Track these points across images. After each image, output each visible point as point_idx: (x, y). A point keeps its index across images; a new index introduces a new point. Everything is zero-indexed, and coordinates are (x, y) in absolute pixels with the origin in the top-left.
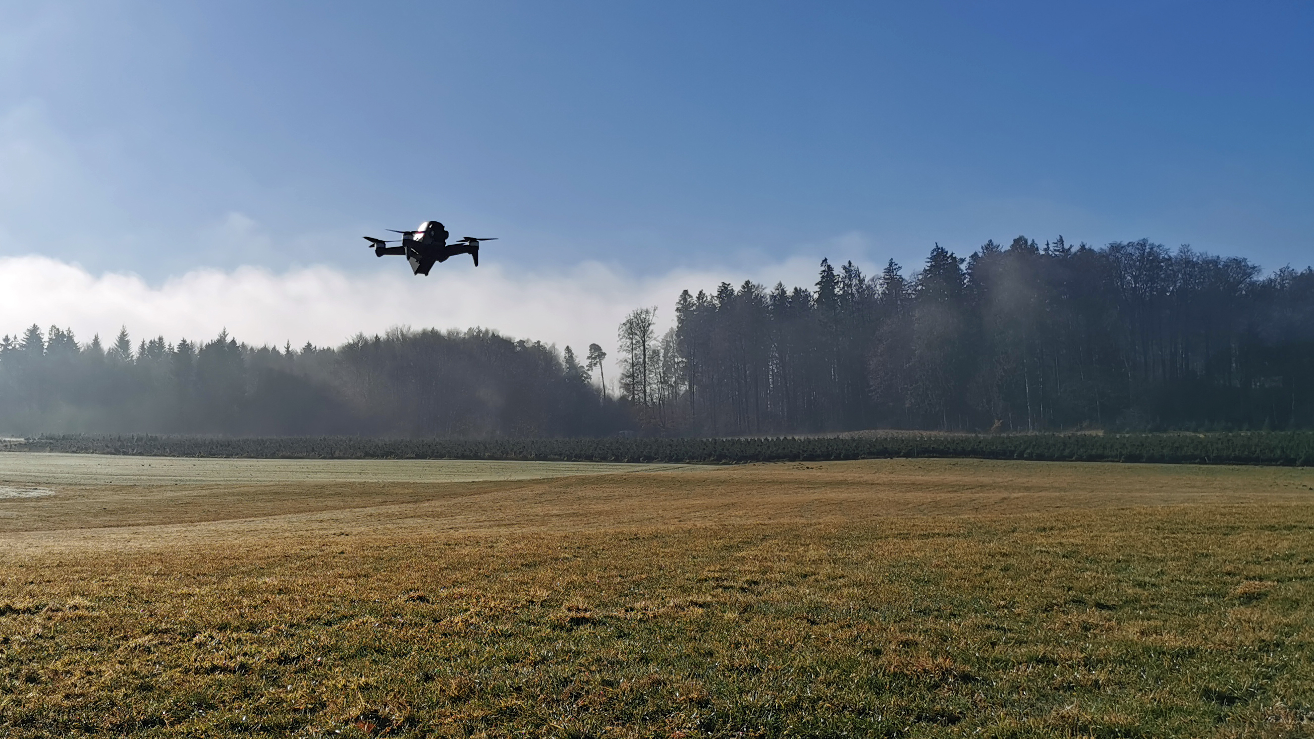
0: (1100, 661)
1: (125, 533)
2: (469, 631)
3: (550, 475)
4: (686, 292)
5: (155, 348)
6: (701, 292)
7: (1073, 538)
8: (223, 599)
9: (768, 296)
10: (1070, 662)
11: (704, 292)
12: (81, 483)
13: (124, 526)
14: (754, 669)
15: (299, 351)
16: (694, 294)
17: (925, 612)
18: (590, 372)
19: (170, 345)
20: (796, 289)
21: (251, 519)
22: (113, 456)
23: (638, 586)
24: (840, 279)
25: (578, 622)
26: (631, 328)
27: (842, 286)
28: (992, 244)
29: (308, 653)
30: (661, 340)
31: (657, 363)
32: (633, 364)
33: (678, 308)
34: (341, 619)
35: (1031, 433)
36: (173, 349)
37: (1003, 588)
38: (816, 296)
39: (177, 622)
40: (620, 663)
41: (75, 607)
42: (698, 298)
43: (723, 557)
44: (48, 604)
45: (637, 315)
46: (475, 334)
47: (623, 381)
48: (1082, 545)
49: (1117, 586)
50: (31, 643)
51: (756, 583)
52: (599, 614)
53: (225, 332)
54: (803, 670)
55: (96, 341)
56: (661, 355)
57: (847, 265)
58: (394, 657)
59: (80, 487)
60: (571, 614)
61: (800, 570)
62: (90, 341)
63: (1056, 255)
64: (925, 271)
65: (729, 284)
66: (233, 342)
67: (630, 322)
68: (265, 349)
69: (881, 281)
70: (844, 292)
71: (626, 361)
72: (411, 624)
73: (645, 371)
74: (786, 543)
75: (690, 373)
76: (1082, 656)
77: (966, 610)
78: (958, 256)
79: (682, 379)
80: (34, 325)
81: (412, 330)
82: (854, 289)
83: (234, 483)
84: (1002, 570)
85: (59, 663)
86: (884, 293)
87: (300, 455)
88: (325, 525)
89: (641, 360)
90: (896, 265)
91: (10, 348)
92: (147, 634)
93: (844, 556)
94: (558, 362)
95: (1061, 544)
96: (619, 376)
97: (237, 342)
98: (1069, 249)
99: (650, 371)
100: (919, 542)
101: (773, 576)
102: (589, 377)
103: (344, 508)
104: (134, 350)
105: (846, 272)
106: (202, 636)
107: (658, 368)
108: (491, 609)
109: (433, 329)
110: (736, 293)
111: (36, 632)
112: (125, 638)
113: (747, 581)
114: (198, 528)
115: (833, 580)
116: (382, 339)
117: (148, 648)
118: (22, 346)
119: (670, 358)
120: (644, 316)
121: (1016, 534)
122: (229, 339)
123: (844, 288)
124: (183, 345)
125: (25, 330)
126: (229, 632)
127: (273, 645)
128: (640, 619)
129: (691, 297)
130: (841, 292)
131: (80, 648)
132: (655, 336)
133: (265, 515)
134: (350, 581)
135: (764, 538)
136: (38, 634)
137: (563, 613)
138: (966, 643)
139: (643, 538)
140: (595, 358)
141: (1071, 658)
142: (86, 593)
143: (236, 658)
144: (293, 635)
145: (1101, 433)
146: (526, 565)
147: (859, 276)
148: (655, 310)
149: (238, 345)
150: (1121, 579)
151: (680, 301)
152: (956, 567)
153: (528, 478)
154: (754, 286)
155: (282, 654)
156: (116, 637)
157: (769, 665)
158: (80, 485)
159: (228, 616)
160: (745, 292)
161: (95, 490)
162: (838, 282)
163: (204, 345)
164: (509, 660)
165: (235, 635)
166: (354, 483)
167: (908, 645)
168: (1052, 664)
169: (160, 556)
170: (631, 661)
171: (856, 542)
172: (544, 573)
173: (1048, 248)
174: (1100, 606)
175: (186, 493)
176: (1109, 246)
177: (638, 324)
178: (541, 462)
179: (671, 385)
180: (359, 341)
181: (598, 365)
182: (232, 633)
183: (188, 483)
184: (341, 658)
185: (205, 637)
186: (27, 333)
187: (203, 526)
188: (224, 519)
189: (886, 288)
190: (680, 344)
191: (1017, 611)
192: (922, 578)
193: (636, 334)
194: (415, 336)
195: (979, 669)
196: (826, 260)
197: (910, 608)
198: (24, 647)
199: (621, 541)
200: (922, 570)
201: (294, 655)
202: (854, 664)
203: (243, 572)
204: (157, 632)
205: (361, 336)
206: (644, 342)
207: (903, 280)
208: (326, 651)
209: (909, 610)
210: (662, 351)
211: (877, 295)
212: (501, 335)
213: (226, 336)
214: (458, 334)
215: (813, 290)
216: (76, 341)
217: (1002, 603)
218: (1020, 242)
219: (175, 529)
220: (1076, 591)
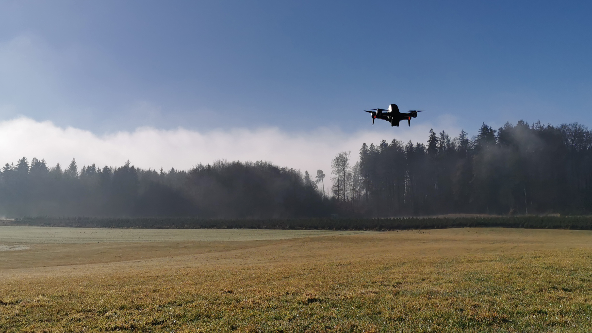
0: (567, 312)
1: (69, 268)
2: (255, 306)
3: (296, 237)
4: (364, 144)
5: (91, 170)
6: (372, 144)
7: (550, 260)
8: (123, 295)
9: (404, 147)
10: (553, 313)
11: (373, 144)
12: (45, 242)
13: (69, 265)
14: (402, 319)
15: (167, 172)
16: (369, 145)
17: (482, 293)
18: (317, 184)
19: (99, 169)
20: (418, 143)
21: (139, 260)
22: (64, 228)
23: (342, 285)
24: (439, 139)
25: (311, 301)
26: (337, 162)
27: (440, 142)
28: (509, 124)
29: (169, 319)
30: (352, 168)
31: (350, 180)
32: (338, 180)
33: (361, 152)
34: (187, 303)
35: (527, 215)
36: (100, 170)
37: (519, 282)
38: (427, 147)
39: (97, 306)
40: (334, 318)
41: (39, 301)
42: (371, 147)
43: (384, 272)
44: (23, 300)
45: (341, 156)
46: (260, 164)
47: (334, 189)
48: (554, 263)
49: (572, 281)
50: (12, 318)
51: (400, 283)
52: (323, 297)
53: (128, 162)
54: (425, 319)
55: (58, 166)
56: (353, 176)
57: (442, 132)
58: (215, 319)
59: (45, 245)
60: (308, 297)
61: (422, 277)
62: (55, 166)
63: (537, 129)
64: (478, 136)
65: (386, 141)
66: (133, 167)
67: (337, 159)
68: (149, 171)
69: (458, 140)
70: (440, 146)
71: (335, 178)
72: (224, 304)
73: (344, 183)
74: (414, 266)
75: (367, 185)
76: (559, 310)
77: (502, 292)
78: (493, 129)
79: (363, 188)
80: (24, 157)
81: (227, 162)
82: (445, 144)
83: (131, 241)
84: (517, 274)
85: (28, 328)
86: (459, 146)
87: (167, 227)
88: (178, 263)
89: (342, 178)
90: (465, 132)
91: (9, 169)
92: (79, 312)
93: (442, 271)
94: (301, 179)
95: (544, 263)
96: (331, 186)
97: (135, 167)
98: (543, 127)
99: (346, 184)
100: (478, 264)
101: (408, 280)
102: (317, 187)
103: (189, 254)
104: (79, 170)
105: (442, 136)
106: (110, 312)
107: (351, 182)
108: (267, 296)
109: (238, 161)
110: (389, 145)
111: (16, 313)
112: (67, 315)
113: (396, 282)
114: (109, 265)
115: (438, 280)
116: (211, 167)
117: (79, 319)
118: (16, 168)
119: (357, 177)
120: (344, 156)
121: (523, 260)
122: (130, 166)
123: (440, 143)
124: (106, 169)
125: (18, 160)
126: (125, 310)
127: (150, 315)
128: (344, 299)
129: (367, 146)
130: (439, 146)
131: (40, 321)
132: (349, 166)
133: (146, 258)
134: (192, 286)
135: (404, 264)
136: (17, 314)
137: (304, 297)
138: (504, 306)
139: (344, 265)
140: (320, 177)
141: (554, 311)
142: (45, 294)
143: (128, 323)
144: (161, 311)
145: (559, 215)
146: (285, 277)
147: (448, 138)
148: (349, 153)
149: (135, 169)
150: (573, 278)
151: (362, 148)
152: (496, 273)
153: (285, 238)
154: (398, 142)
155: (154, 320)
156: (61, 314)
157: (409, 317)
158: (45, 244)
159: (124, 302)
160: (393, 144)
161: (53, 246)
162: (438, 141)
163: (117, 169)
164: (276, 319)
165: (128, 311)
166: (194, 242)
167: (476, 307)
168: (545, 314)
169: (88, 278)
170: (340, 317)
171: (448, 265)
172: (294, 281)
173: (534, 126)
174: (565, 290)
175: (104, 247)
176: (561, 126)
177: (341, 160)
178: (292, 230)
179: (357, 191)
180: (199, 168)
181: (321, 180)
182: (127, 311)
183: (105, 242)
184: (187, 321)
185: (111, 313)
186: (19, 162)
187: (112, 264)
188: (125, 260)
189: (460, 144)
190: (362, 170)
191: (526, 292)
192: (480, 278)
193: (340, 165)
194: (229, 165)
195: (511, 316)
196: (432, 129)
197: (476, 291)
198: (8, 320)
199: (332, 266)
200: (480, 275)
201: (161, 320)
202: (450, 315)
203: (134, 284)
204: (84, 311)
205: (200, 165)
206: (344, 169)
207: (468, 140)
208: (179, 317)
209: (475, 293)
210: (353, 174)
211: (456, 147)
212: (273, 165)
213: (129, 164)
214: (251, 164)
215: (426, 145)
216: (47, 166)
217: (519, 289)
218: (521, 122)
219: (97, 266)
220: (553, 283)
